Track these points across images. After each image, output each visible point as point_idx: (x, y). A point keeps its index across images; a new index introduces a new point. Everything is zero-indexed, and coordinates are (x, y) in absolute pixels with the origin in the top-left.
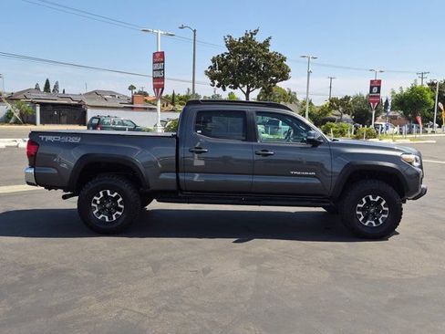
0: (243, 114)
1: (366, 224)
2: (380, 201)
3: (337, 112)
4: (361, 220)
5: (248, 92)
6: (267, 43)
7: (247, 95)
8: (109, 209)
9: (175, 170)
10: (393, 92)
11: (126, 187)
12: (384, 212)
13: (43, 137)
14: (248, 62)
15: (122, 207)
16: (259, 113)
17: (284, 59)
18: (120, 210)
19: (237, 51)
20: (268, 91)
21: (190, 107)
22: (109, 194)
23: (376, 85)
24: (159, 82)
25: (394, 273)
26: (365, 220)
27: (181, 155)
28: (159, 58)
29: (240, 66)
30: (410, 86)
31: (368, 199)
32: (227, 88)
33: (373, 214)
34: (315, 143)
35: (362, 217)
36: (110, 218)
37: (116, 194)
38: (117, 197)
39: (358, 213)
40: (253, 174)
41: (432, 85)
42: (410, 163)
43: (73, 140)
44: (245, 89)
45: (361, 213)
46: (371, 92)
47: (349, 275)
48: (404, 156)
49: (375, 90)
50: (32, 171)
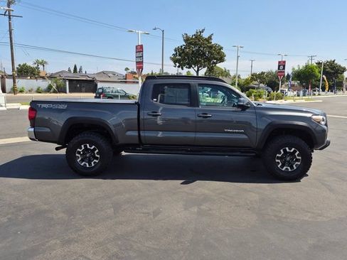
0: (188, 86)
1: (283, 169)
2: (295, 152)
3: (256, 82)
4: (279, 166)
5: (198, 70)
6: (210, 38)
7: (197, 72)
8: (89, 158)
9: (137, 128)
10: (293, 69)
11: (101, 142)
12: (297, 160)
13: (39, 105)
14: (198, 51)
15: (98, 156)
16: (200, 85)
17: (222, 48)
18: (97, 158)
19: (191, 43)
20: (211, 70)
21: (148, 81)
22: (88, 147)
23: (282, 65)
24: (140, 64)
25: (309, 214)
26: (282, 166)
27: (141, 117)
28: (140, 49)
29: (192, 53)
30: (304, 65)
31: (285, 151)
32: (184, 68)
33: (289, 162)
34: (244, 108)
35: (281, 164)
36: (90, 164)
37: (93, 147)
38: (94, 149)
39: (277, 161)
40: (196, 132)
41: (319, 64)
42: (319, 122)
43: (61, 107)
44: (196, 69)
45: (279, 161)
46: (279, 69)
47: (273, 217)
48: (314, 117)
49: (281, 67)
50: (33, 129)
